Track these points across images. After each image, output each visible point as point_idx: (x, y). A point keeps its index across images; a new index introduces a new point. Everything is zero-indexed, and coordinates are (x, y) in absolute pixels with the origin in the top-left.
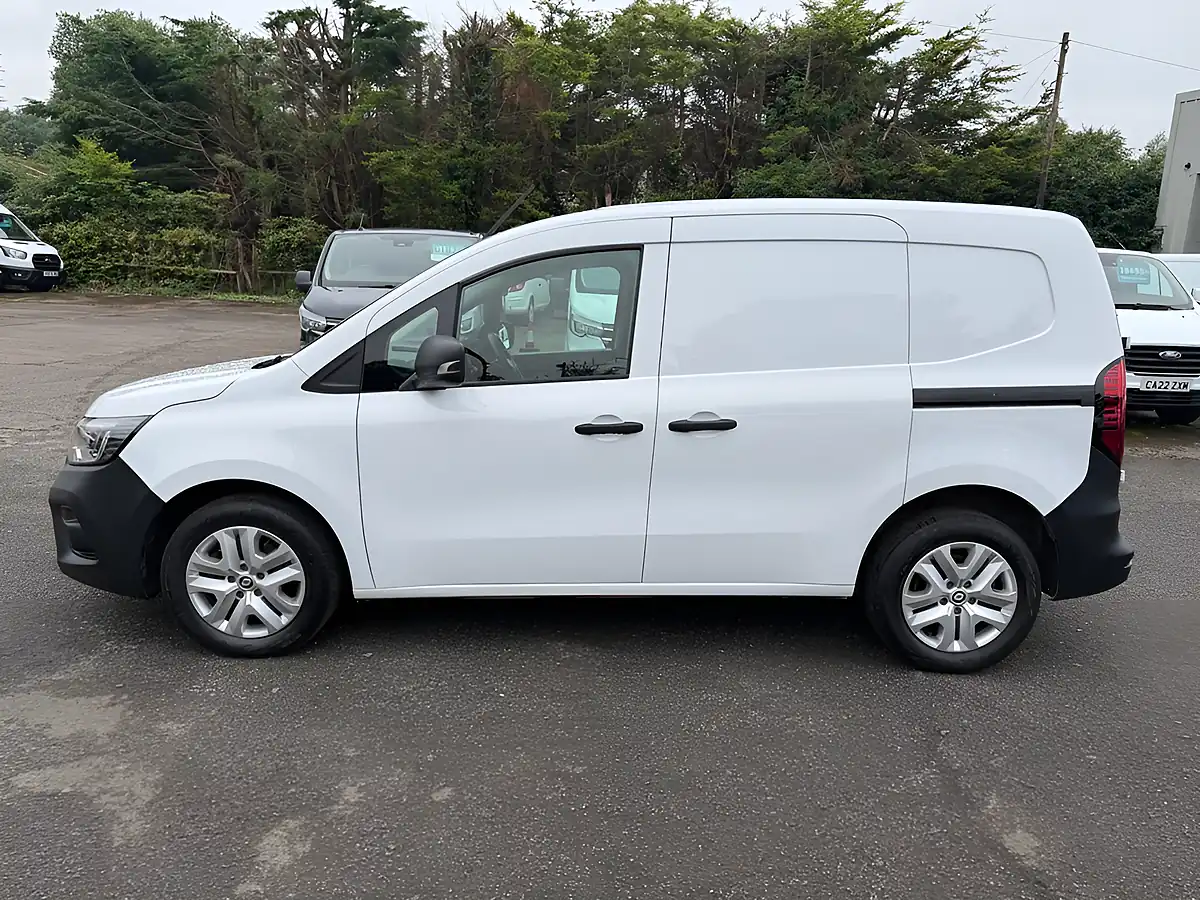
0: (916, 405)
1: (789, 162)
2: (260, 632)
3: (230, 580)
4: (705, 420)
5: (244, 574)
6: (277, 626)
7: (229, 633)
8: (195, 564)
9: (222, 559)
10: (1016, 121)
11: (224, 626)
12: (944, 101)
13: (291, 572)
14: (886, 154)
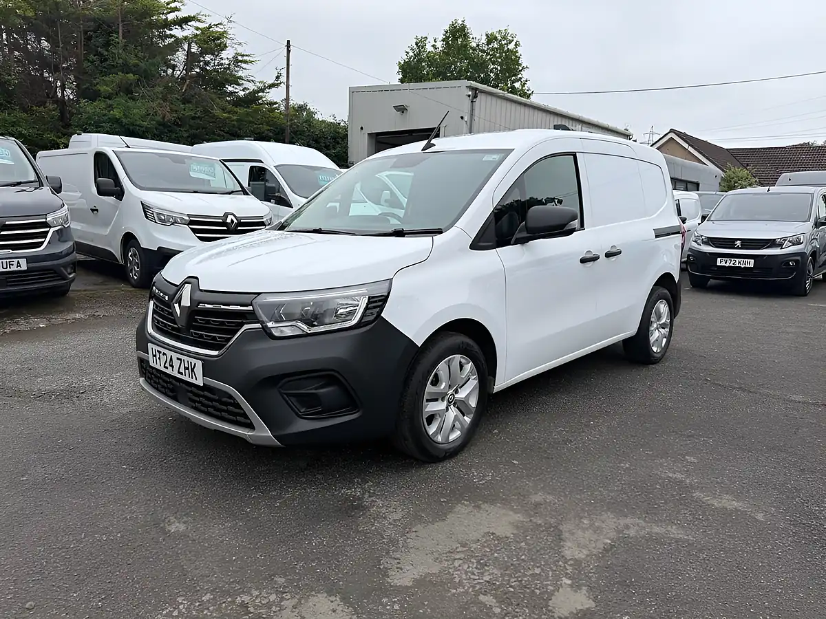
0: (656, 237)
1: (121, 99)
2: (457, 434)
3: (443, 400)
4: (614, 250)
5: (451, 392)
6: (466, 426)
7: (444, 442)
8: (429, 393)
9: (442, 384)
10: (262, 90)
11: (439, 439)
12: (215, 70)
13: (473, 383)
14: (185, 101)
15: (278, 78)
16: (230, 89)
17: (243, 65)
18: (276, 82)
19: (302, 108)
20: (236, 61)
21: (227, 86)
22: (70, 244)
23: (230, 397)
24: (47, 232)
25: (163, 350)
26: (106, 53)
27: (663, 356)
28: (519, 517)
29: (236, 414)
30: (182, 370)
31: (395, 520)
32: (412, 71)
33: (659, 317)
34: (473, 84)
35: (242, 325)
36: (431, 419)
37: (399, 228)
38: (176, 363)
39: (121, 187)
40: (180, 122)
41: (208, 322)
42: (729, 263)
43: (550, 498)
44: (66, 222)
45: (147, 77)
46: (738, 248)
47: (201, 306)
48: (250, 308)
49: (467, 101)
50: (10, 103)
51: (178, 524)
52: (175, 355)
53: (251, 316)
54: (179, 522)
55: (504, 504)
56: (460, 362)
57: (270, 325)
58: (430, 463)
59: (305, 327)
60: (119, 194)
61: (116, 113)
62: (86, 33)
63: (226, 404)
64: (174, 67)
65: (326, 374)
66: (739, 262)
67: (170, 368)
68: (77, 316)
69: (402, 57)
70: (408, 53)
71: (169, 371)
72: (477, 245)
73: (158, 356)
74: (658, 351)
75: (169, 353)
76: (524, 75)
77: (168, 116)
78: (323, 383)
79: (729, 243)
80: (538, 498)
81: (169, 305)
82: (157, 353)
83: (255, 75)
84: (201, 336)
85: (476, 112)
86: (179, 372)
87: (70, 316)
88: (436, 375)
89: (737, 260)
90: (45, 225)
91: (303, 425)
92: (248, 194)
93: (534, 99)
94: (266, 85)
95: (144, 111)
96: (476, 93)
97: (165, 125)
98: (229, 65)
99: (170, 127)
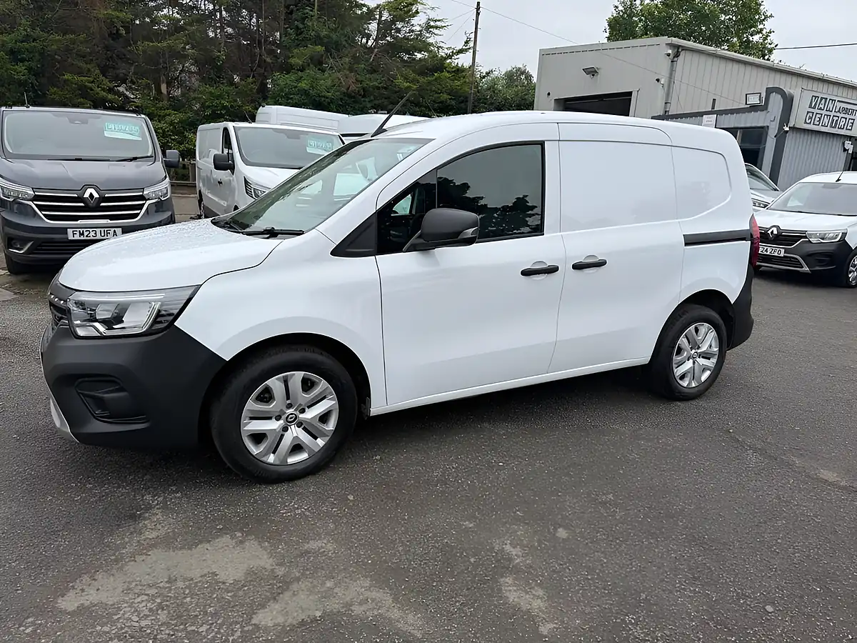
0: (687, 244)
1: (312, 71)
2: (300, 457)
3: (277, 419)
4: (592, 261)
5: (291, 411)
6: (318, 449)
7: (277, 463)
8: (252, 410)
10: (450, 57)
11: (271, 459)
12: (405, 38)
13: (330, 403)
14: (372, 71)
15: (467, 42)
16: (419, 56)
17: (436, 31)
18: (464, 47)
20: (428, 27)
21: (416, 54)
22: (169, 214)
24: (144, 204)
26: (301, 26)
28: (267, 563)
31: (146, 539)
32: (621, 28)
33: (694, 345)
34: (675, 40)
35: (60, 320)
39: (234, 161)
40: (363, 92)
43: (329, 547)
45: (337, 47)
49: (667, 61)
55: (272, 544)
57: (77, 323)
59: (103, 329)
60: (232, 168)
61: (305, 85)
62: (287, 7)
64: (368, 36)
65: (112, 379)
69: (610, 13)
70: (617, 7)
74: (692, 386)
76: (768, 25)
83: (446, 41)
85: (677, 75)
90: (142, 198)
91: (99, 427)
94: (455, 51)
95: (329, 82)
96: (678, 51)
97: (350, 96)
98: (420, 31)
99: (354, 97)
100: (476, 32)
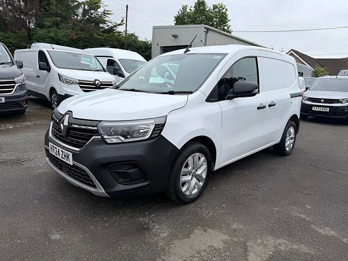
0: (291, 98)
1: (54, 29)
2: (195, 191)
3: (190, 175)
4: (273, 104)
5: (194, 171)
6: (201, 187)
7: (189, 195)
8: (183, 172)
9: (189, 167)
10: (115, 26)
11: (188, 193)
12: (95, 17)
13: (205, 166)
14: (82, 30)
15: (122, 21)
16: (101, 25)
17: (107, 15)
18: (121, 23)
19: (132, 35)
20: (104, 13)
21: (100, 24)
22: (25, 91)
23: (85, 172)
24: (15, 86)
25: (55, 146)
26: (48, 8)
27: (291, 152)
28: (226, 237)
29: (88, 180)
30: (63, 157)
31: (164, 237)
32: (180, 20)
33: (290, 135)
34: (207, 26)
35: (92, 136)
36: (183, 184)
37: (171, 90)
38: (61, 153)
39: (50, 66)
40: (79, 39)
41: (76, 134)
42: (318, 109)
43: (241, 226)
44: (24, 81)
45: (65, 19)
46: (322, 103)
47: (73, 125)
48: (96, 128)
49: (204, 34)
50: (6, 28)
51: (56, 235)
52: (61, 149)
53: (96, 132)
54: (57, 234)
55: (219, 230)
56: (199, 156)
57: (105, 137)
58: (182, 205)
59: (122, 139)
60: (49, 69)
61: (52, 34)
63: (83, 175)
64: (77, 15)
65: (132, 162)
66: (322, 109)
67: (58, 155)
68: (28, 124)
69: (176, 14)
70: (179, 12)
71: (58, 156)
72: (209, 100)
73: (53, 149)
74: (289, 150)
75: (58, 148)
76: (229, 23)
77: (74, 37)
78: (131, 166)
79: (318, 100)
80: (235, 226)
81: (58, 124)
82: (53, 147)
83: (112, 20)
84: (72, 141)
85: (208, 39)
86: (62, 158)
87: (24, 124)
88: (187, 163)
89: (322, 108)
90: (14, 82)
91: (121, 187)
92: (106, 72)
93: (233, 34)
94: (117, 24)
95: (64, 34)
96: (208, 30)
97: (73, 40)
98: (101, 15)
99: (75, 41)
100: (127, 17)
